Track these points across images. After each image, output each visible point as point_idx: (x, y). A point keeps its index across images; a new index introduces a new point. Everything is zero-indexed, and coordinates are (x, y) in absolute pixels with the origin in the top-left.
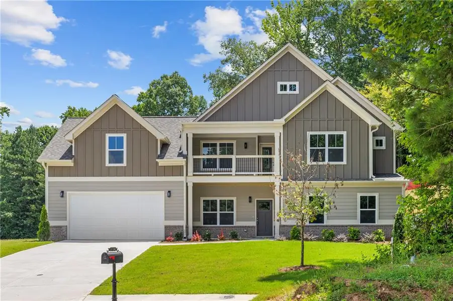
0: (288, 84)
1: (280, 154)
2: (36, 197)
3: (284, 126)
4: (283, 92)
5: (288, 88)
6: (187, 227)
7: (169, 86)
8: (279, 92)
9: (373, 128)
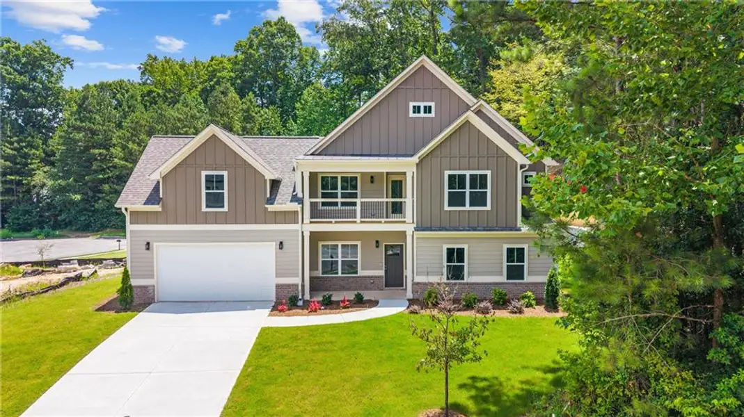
0: (422, 105)
1: (413, 197)
2: (110, 175)
3: (417, 164)
4: (417, 115)
5: (422, 110)
6: (303, 286)
7: (273, 36)
8: (411, 115)
9: (522, 167)
